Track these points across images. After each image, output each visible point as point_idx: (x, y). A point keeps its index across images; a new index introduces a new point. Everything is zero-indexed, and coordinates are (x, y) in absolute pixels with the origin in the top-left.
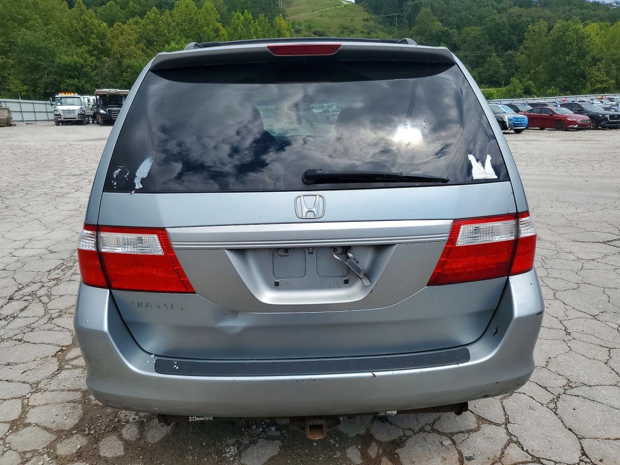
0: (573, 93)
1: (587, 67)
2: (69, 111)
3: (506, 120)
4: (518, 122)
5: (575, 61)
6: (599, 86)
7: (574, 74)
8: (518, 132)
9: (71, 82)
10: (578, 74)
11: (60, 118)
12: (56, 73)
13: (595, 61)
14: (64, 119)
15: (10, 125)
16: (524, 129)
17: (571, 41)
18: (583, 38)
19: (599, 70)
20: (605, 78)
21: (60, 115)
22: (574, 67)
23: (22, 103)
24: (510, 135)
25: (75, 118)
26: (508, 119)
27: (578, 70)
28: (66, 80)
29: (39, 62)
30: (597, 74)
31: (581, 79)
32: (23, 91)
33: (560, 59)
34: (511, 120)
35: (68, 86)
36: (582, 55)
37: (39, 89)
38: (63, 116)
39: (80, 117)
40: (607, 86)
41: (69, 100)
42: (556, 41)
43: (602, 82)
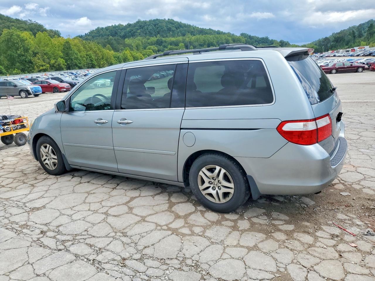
0: (29, 72)
1: (32, 58)
3: (30, 89)
4: (36, 90)
5: (23, 54)
6: (41, 68)
7: (26, 61)
8: (36, 96)
10: (28, 61)
13: (35, 54)
16: (40, 94)
17: (17, 42)
18: (24, 40)
19: (39, 59)
20: (44, 64)
22: (24, 58)
24: (32, 98)
26: (30, 88)
27: (27, 59)
30: (38, 61)
31: (30, 64)
33: (13, 52)
34: (33, 89)
36: (27, 50)
40: (46, 68)
42: (7, 41)
43: (42, 66)
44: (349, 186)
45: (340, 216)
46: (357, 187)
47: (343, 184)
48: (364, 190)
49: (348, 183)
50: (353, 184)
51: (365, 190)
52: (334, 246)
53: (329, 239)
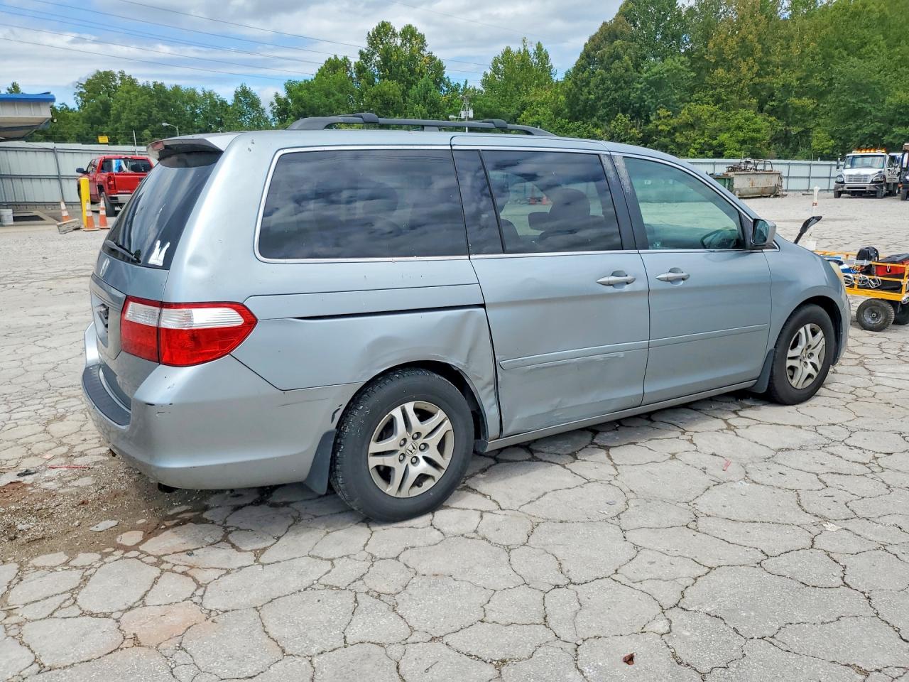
2: (858, 178)
9: (901, 132)
11: (842, 187)
12: (882, 120)
14: (848, 188)
15: (776, 196)
21: (843, 182)
23: (814, 165)
25: (865, 188)
28: (894, 130)
29: (861, 105)
32: (827, 148)
35: (894, 137)
37: (850, 144)
38: (848, 183)
39: (875, 187)
41: (868, 161)
44: (107, 550)
45: (85, 481)
46: (83, 558)
47: (127, 549)
48: (65, 558)
49: (116, 558)
50: (100, 560)
51: (61, 557)
52: (73, 447)
53: (85, 450)
